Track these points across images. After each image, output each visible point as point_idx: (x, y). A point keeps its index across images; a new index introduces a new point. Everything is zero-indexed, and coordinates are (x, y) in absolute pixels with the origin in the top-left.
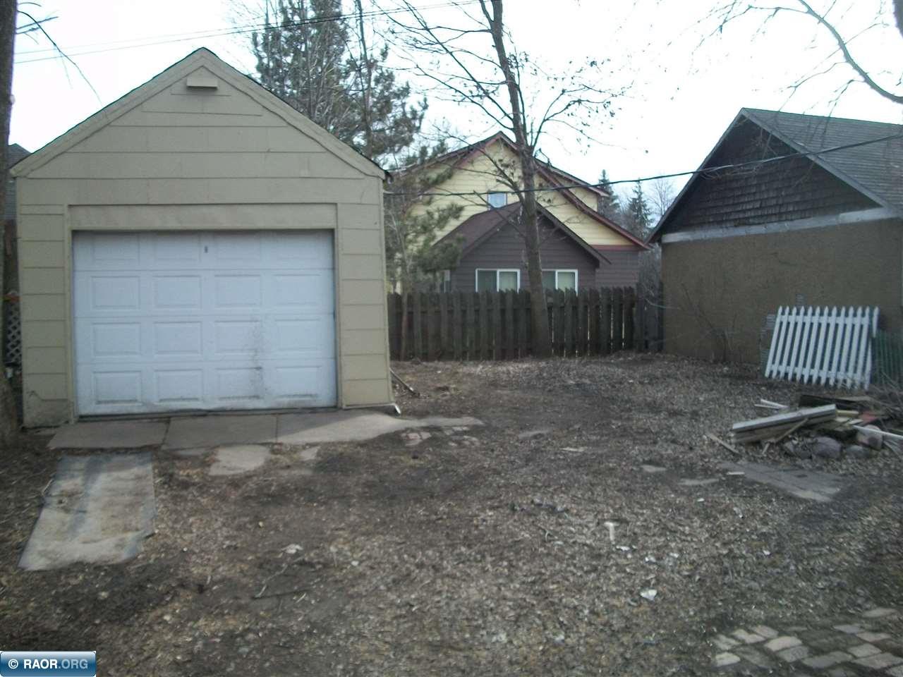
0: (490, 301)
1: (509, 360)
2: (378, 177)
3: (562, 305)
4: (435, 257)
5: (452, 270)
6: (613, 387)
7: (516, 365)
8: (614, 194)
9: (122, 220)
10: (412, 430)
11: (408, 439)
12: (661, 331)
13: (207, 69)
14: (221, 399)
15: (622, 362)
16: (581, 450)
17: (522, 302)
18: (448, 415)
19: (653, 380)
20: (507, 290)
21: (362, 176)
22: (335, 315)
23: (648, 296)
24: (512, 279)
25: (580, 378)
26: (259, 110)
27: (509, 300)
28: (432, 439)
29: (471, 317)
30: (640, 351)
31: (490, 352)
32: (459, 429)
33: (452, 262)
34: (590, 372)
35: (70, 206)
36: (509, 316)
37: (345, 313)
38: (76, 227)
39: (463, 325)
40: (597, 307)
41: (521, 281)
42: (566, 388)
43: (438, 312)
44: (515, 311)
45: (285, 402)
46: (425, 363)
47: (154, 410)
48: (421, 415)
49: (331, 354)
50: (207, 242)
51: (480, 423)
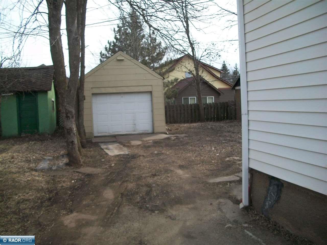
0: (187, 107)
1: (194, 123)
2: (161, 79)
3: (208, 107)
4: (170, 94)
5: (175, 98)
6: (220, 128)
7: (195, 124)
8: (228, 69)
9: (103, 91)
10: (172, 137)
11: (171, 138)
12: (236, 114)
13: (121, 55)
14: (126, 132)
15: (224, 123)
16: (210, 139)
17: (196, 107)
18: (179, 134)
19: (231, 126)
20: (192, 104)
21: (157, 79)
22: (152, 111)
23: (231, 104)
24: (193, 100)
25: (212, 126)
26: (133, 64)
27: (193, 106)
28: (176, 138)
29: (182, 111)
30: (230, 120)
31: (188, 121)
32: (182, 136)
33: (176, 95)
34: (215, 125)
35: (92, 88)
36: (193, 110)
37: (155, 111)
38: (93, 93)
39: (181, 114)
40: (218, 108)
41: (197, 100)
42: (208, 128)
43: (173, 110)
44: (195, 109)
45: (141, 132)
46: (170, 124)
47: (111, 134)
48: (173, 134)
49: (151, 120)
50: (122, 95)
51: (187, 135)
